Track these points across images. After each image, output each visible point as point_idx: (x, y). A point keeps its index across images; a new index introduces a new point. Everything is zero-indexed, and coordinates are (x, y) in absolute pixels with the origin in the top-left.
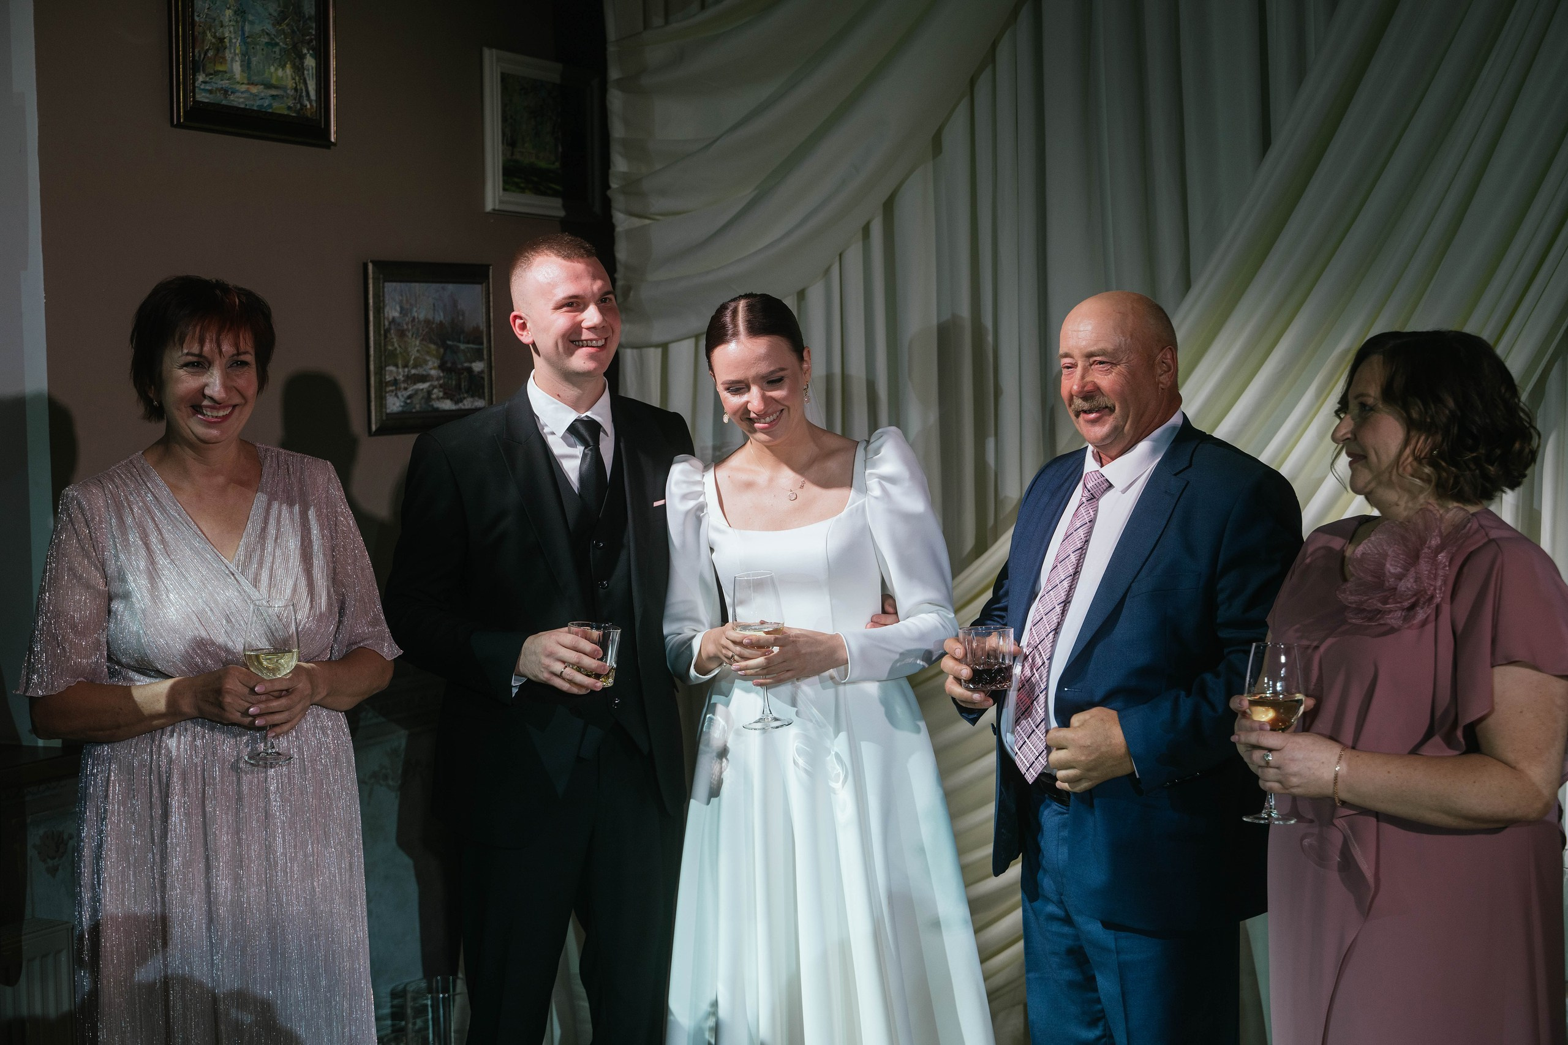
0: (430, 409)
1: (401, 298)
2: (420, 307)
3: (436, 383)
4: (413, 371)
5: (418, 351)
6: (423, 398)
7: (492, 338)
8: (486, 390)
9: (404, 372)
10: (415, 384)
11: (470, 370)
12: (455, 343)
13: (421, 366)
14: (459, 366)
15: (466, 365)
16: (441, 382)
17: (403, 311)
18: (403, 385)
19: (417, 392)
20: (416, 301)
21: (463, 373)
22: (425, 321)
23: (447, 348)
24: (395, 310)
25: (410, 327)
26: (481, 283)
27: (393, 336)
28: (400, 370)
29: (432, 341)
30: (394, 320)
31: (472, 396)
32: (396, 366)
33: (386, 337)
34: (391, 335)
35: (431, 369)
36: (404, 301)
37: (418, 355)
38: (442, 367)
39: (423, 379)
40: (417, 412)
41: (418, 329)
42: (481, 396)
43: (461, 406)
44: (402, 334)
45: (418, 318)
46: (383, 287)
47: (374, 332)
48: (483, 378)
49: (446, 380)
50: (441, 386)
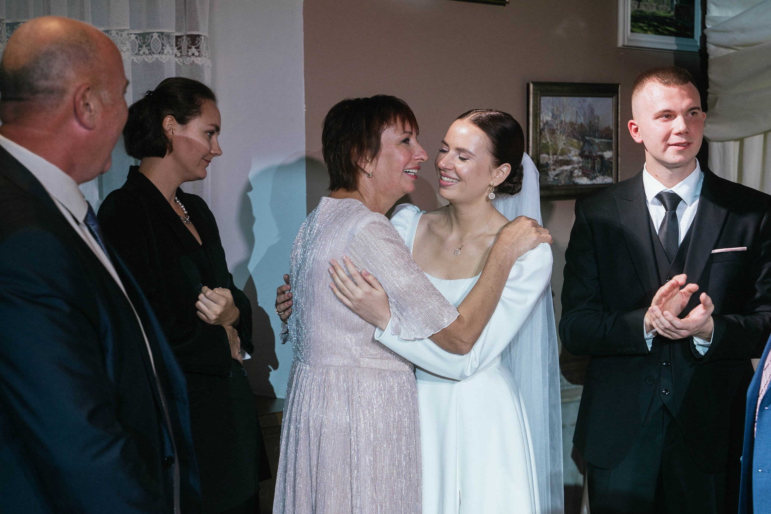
0: (572, 183)
1: (552, 107)
2: (566, 114)
3: (576, 166)
4: (560, 158)
5: (564, 144)
6: (567, 176)
7: (619, 135)
8: (613, 171)
9: (553, 158)
10: (561, 166)
11: (602, 157)
12: (592, 138)
13: (566, 154)
14: (594, 154)
15: (599, 153)
16: (581, 165)
17: (554, 116)
18: (552, 167)
19: (562, 172)
20: (564, 109)
21: (596, 159)
22: (570, 123)
23: (585, 141)
24: (549, 115)
25: (559, 127)
26: (612, 97)
27: (546, 133)
28: (551, 157)
29: (574, 137)
30: (547, 123)
31: (603, 175)
32: (548, 154)
33: (541, 134)
34: (544, 132)
35: (573, 156)
36: (555, 109)
37: (564, 146)
38: (581, 155)
39: (568, 162)
40: (563, 186)
41: (565, 129)
42: (610, 175)
43: (594, 181)
44: (553, 132)
45: (565, 121)
46: (540, 100)
47: (533, 131)
48: (611, 163)
49: (584, 164)
50: (580, 168)
